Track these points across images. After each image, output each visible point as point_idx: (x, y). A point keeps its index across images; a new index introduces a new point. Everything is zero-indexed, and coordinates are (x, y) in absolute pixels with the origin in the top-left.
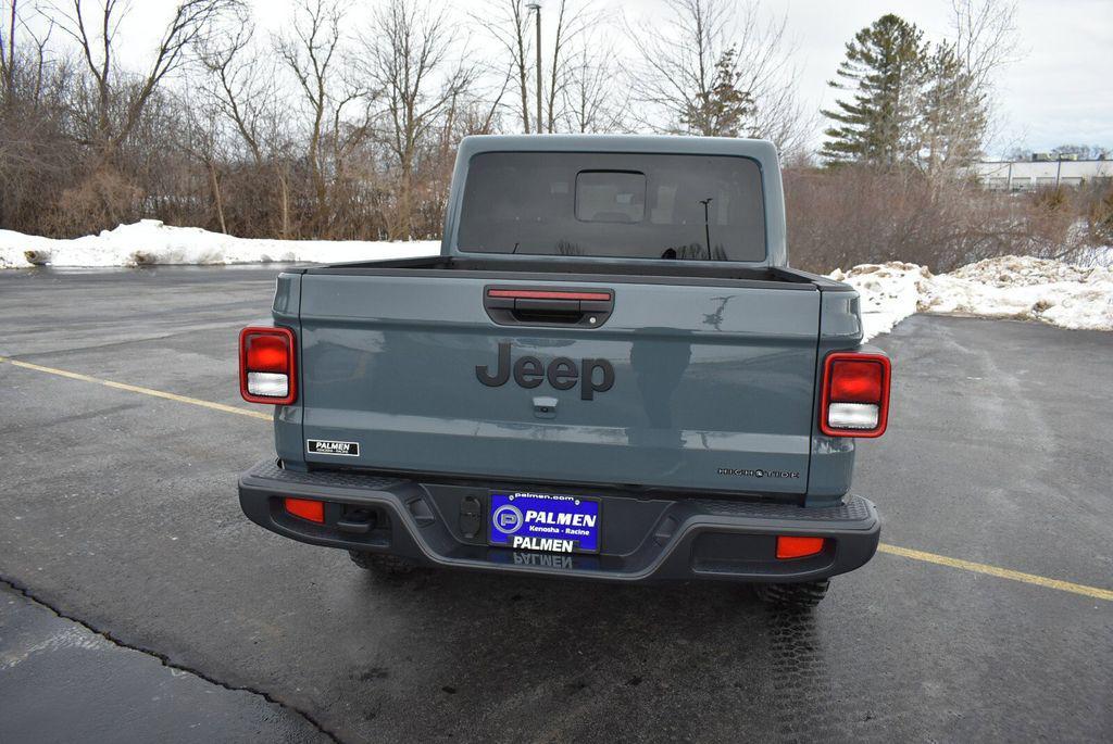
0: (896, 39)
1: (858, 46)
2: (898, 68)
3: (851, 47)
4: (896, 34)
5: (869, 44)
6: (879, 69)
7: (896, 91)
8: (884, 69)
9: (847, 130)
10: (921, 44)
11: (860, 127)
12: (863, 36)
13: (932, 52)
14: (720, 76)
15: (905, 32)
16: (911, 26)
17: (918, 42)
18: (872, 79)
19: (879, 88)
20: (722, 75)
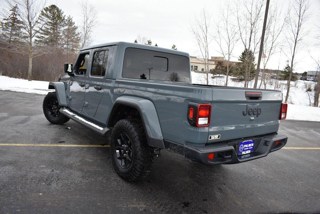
0: (56, 12)
1: (45, 12)
2: (57, 21)
3: (42, 11)
4: (56, 11)
5: (48, 12)
6: (51, 20)
7: (57, 27)
8: (53, 20)
9: (43, 37)
10: (63, 15)
11: (47, 37)
12: (46, 9)
13: (66, 18)
14: (12, 14)
15: (58, 11)
16: (60, 9)
17: (62, 15)
18: (49, 23)
19: (51, 25)
20: (13, 14)
